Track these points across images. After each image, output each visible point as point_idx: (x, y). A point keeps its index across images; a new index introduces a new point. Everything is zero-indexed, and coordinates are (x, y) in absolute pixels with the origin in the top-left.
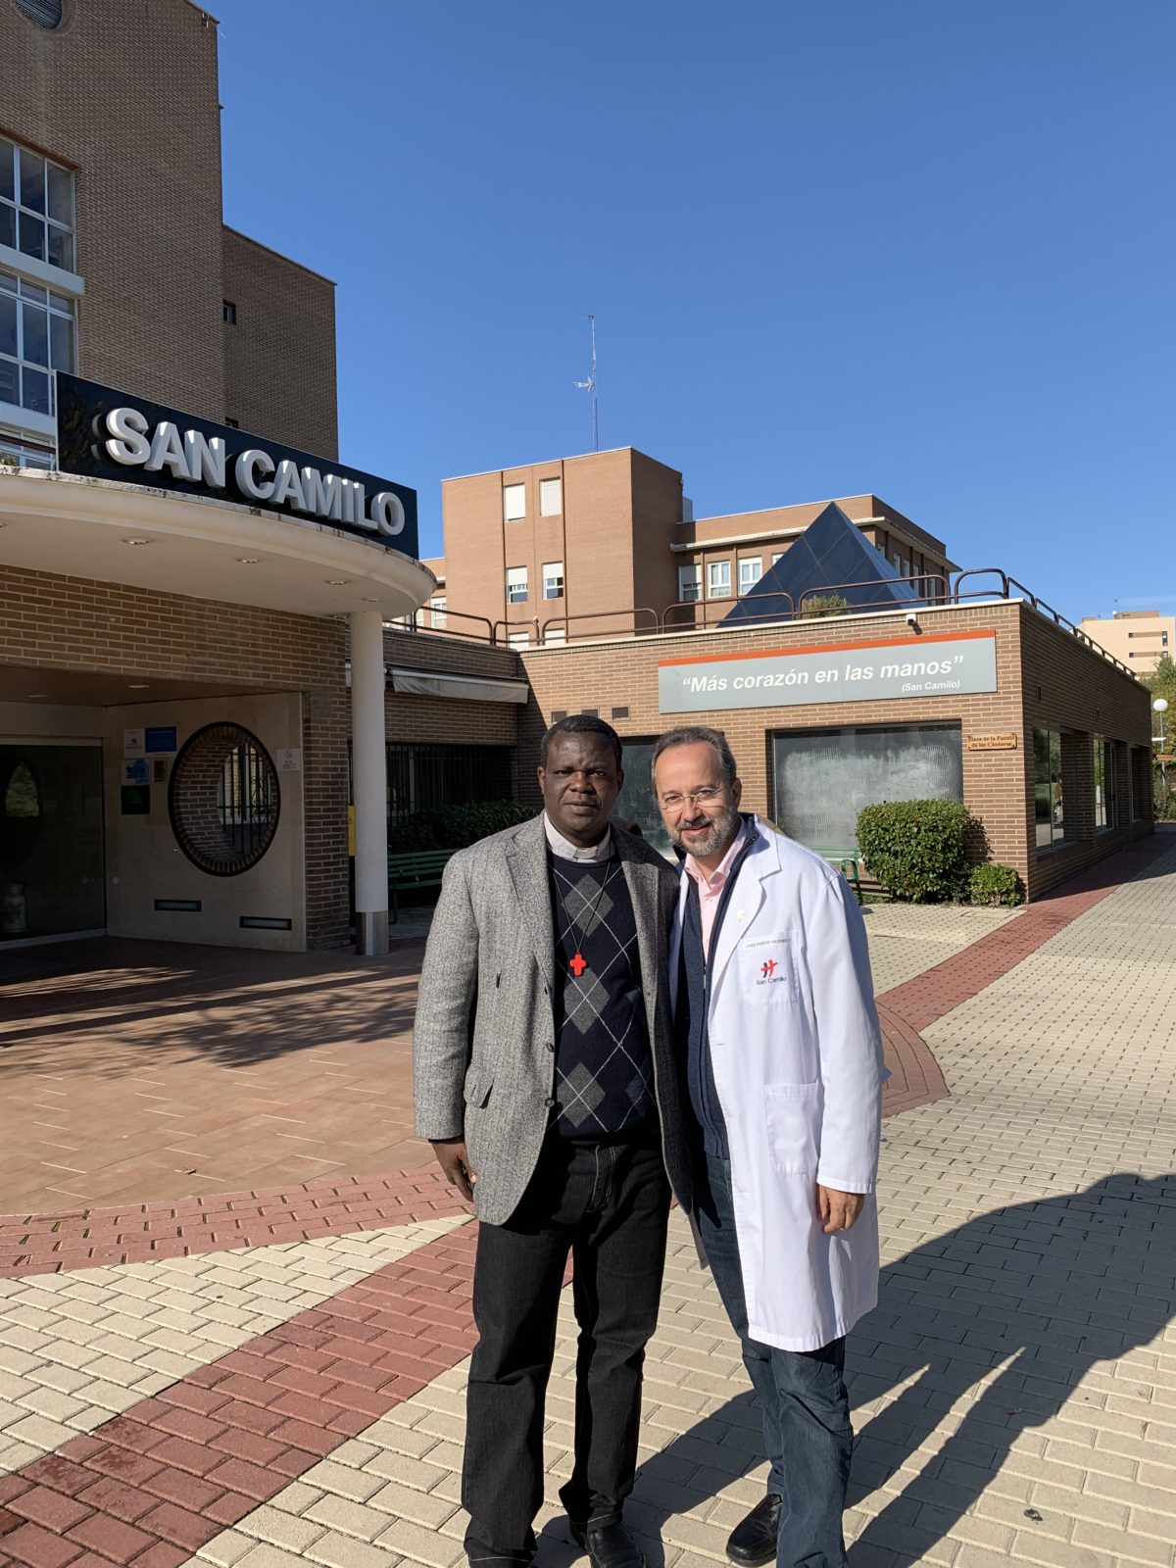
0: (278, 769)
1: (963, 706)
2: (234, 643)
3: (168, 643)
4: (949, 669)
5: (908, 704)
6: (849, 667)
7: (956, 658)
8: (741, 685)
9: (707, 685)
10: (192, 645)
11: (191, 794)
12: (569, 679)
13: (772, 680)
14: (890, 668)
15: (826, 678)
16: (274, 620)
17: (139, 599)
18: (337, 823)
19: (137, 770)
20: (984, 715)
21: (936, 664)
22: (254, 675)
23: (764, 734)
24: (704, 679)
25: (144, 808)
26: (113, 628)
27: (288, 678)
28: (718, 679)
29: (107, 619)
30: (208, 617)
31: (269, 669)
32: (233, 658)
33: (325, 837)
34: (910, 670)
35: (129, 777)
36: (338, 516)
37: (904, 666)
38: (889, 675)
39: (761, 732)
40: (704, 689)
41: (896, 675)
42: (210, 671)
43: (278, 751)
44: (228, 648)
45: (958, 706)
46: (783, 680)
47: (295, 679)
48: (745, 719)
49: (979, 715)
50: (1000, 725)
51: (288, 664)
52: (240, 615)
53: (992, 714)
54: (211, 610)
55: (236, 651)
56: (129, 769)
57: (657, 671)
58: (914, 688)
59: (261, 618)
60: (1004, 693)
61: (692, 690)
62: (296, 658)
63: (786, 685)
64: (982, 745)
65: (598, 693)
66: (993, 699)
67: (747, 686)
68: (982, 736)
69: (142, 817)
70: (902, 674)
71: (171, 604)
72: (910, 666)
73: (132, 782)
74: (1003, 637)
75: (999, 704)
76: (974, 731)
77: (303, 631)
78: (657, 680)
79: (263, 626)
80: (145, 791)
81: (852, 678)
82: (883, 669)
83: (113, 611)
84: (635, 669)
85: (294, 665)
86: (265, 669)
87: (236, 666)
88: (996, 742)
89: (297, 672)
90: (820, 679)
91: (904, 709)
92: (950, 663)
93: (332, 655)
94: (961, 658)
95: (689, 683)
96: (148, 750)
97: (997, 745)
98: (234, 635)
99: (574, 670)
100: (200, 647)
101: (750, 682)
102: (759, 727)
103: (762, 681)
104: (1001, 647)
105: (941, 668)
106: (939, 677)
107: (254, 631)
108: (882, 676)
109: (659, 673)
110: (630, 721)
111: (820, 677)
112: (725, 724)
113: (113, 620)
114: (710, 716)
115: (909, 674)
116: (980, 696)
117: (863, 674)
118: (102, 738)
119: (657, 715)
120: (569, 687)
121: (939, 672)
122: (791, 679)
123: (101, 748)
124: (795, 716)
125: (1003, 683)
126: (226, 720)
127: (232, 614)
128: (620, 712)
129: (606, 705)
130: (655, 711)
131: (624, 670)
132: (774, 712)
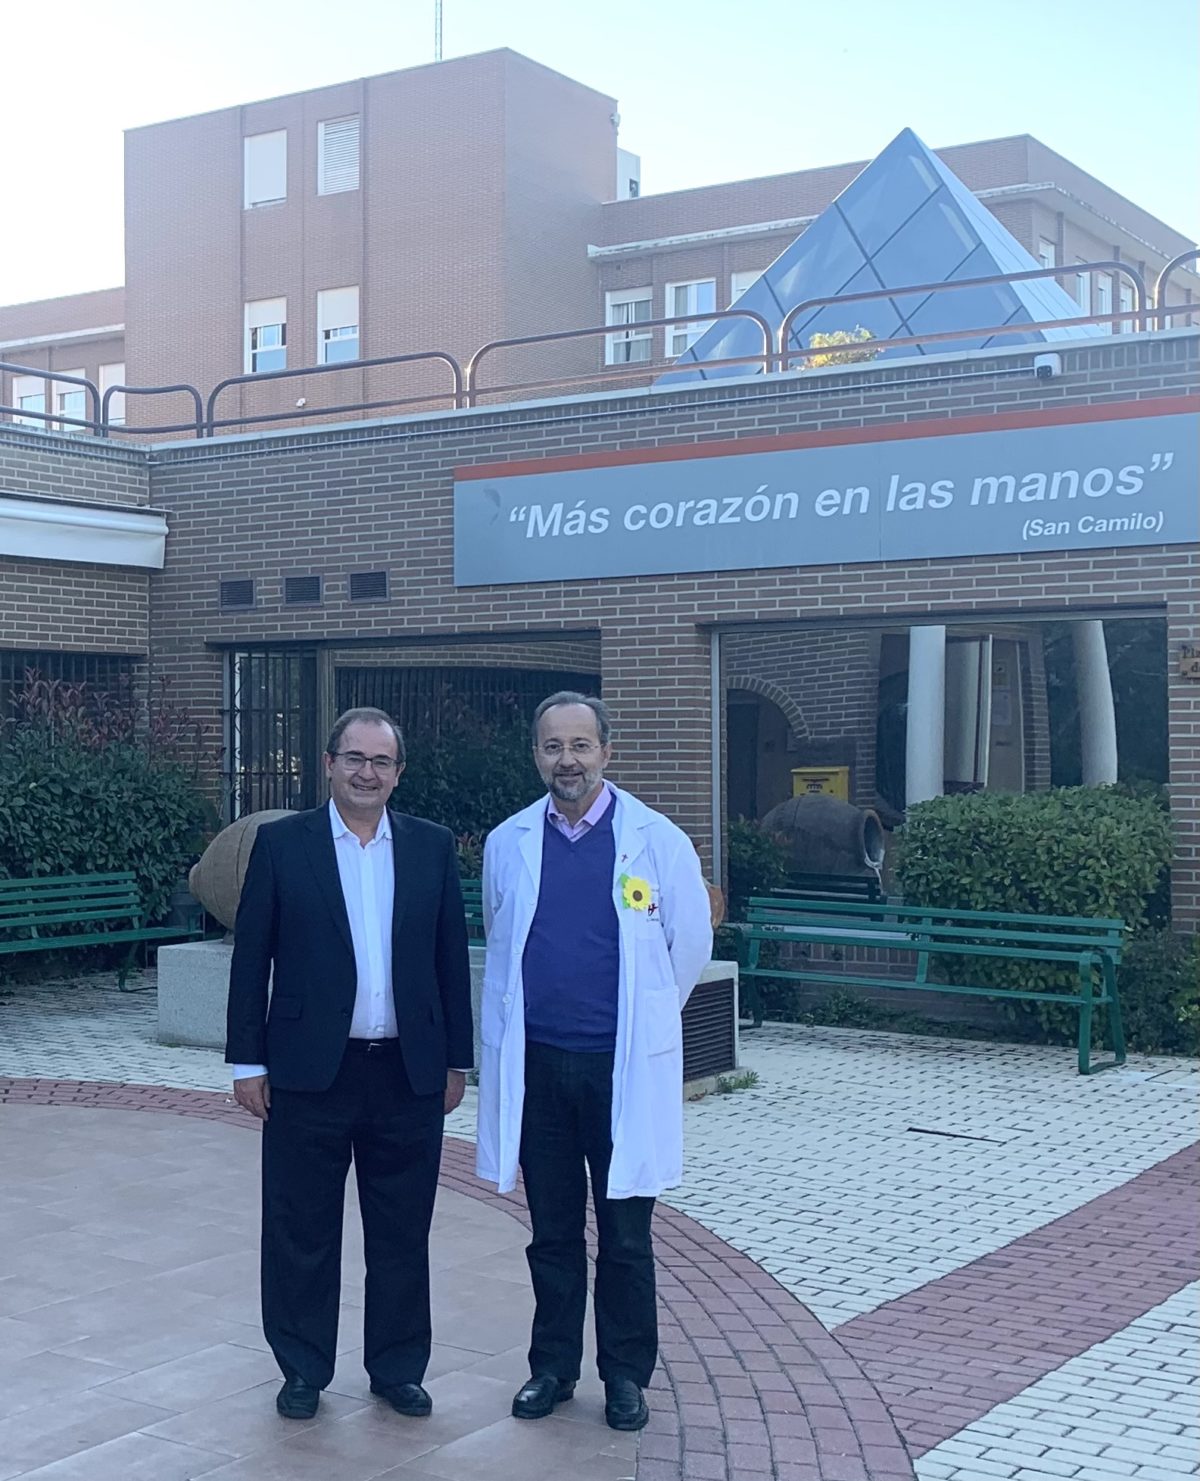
1: (1170, 573)
4: (1139, 484)
5: (1034, 566)
6: (895, 479)
7: (1156, 458)
8: (642, 523)
9: (564, 521)
13: (712, 511)
14: (993, 482)
15: (841, 506)
21: (1107, 474)
23: (692, 635)
28: (588, 510)
34: (1041, 487)
37: (1026, 480)
38: (992, 500)
39: (685, 629)
40: (556, 532)
41: (1009, 499)
45: (1159, 572)
46: (740, 511)
48: (652, 602)
57: (451, 492)
58: (1053, 529)
63: (745, 521)
65: (321, 541)
70: (1023, 497)
72: (1043, 478)
76: (1197, 633)
78: (451, 511)
81: (903, 506)
82: (978, 484)
84: (401, 487)
90: (826, 508)
91: (1026, 580)
92: (1140, 470)
94: (1169, 457)
102: (682, 621)
103: (690, 513)
105: (1117, 482)
106: (1112, 505)
108: (975, 501)
109: (457, 497)
110: (389, 603)
111: (827, 503)
112: (603, 613)
114: (567, 594)
115: (1039, 496)
117: (928, 496)
119: (451, 590)
120: (261, 527)
121: (1112, 490)
122: (758, 507)
124: (764, 594)
128: (369, 585)
129: (337, 568)
130: (444, 581)
131: (378, 489)
132: (717, 585)
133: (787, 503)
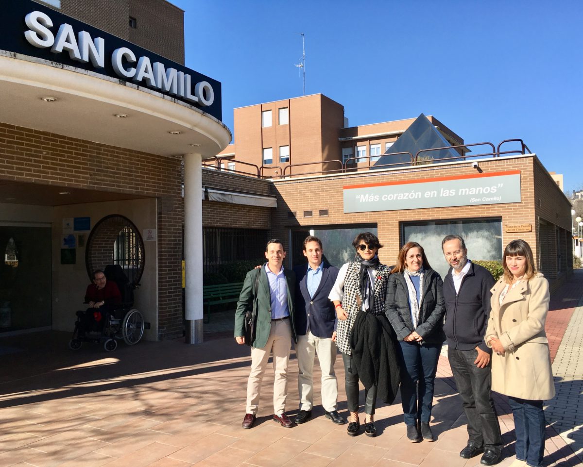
0: (144, 240)
1: (503, 209)
2: (118, 169)
3: (79, 168)
4: (495, 190)
5: (474, 209)
6: (442, 189)
7: (499, 185)
8: (386, 199)
9: (369, 198)
10: (93, 170)
11: (98, 253)
12: (298, 195)
13: (402, 196)
14: (464, 190)
15: (430, 195)
16: (141, 157)
17: (61, 142)
18: (176, 270)
19: (69, 240)
20: (514, 214)
21: (489, 188)
22: (130, 188)
23: (398, 224)
24: (367, 196)
25: (73, 261)
26: (44, 158)
27: (149, 190)
28: (374, 196)
29: (41, 152)
30: (103, 154)
31: (139, 185)
32: (117, 178)
33: (169, 278)
34: (474, 191)
35: (65, 244)
36: (175, 92)
37: (471, 189)
38: (464, 194)
39: (396, 223)
40: (367, 201)
41: (467, 194)
42: (105, 184)
43: (144, 230)
44: (115, 172)
45: (500, 210)
46: (408, 196)
47: (153, 190)
48: (388, 216)
49: (511, 214)
50: (523, 219)
51: (149, 182)
52: (122, 154)
53: (518, 214)
54: (105, 150)
55: (120, 174)
56: (65, 240)
57: (342, 192)
58: (477, 200)
59: (134, 156)
60: (525, 203)
61: (361, 201)
62: (154, 179)
63: (409, 198)
64: (513, 230)
65: (312, 203)
66: (519, 206)
67: (389, 199)
68: (513, 225)
69: (72, 265)
70: (470, 193)
71: (81, 146)
72: (474, 189)
73: (66, 247)
74: (525, 174)
75: (522, 208)
76: (509, 222)
77: (158, 164)
78: (343, 196)
79: (136, 160)
80: (73, 252)
81: (444, 195)
82: (460, 190)
83: (44, 148)
84: (331, 190)
85: (153, 182)
86: (136, 184)
87: (120, 182)
88: (520, 228)
89: (154, 187)
90: (427, 196)
91: (471, 211)
92: (495, 187)
93: (174, 178)
94: (502, 185)
95: (359, 197)
96: (75, 229)
97: (521, 230)
98: (119, 165)
99: (299, 191)
100: (98, 170)
101: (391, 197)
102: (396, 220)
103: (397, 197)
104: (523, 179)
105: (491, 190)
106: (490, 195)
107: (130, 163)
108: (460, 194)
109: (344, 193)
110: (329, 217)
111: (427, 195)
112: (378, 219)
113: (44, 153)
114: (370, 215)
115: (474, 193)
116: (512, 205)
117: (450, 193)
118: (51, 223)
119: (343, 214)
120: (297, 200)
121: (490, 192)
122: (412, 196)
123: (51, 228)
124: (414, 214)
125: (524, 198)
126: (116, 213)
127: (117, 153)
128: (324, 212)
129: (316, 209)
130: (341, 212)
131: (325, 191)
132: (403, 213)
133: (418, 195)
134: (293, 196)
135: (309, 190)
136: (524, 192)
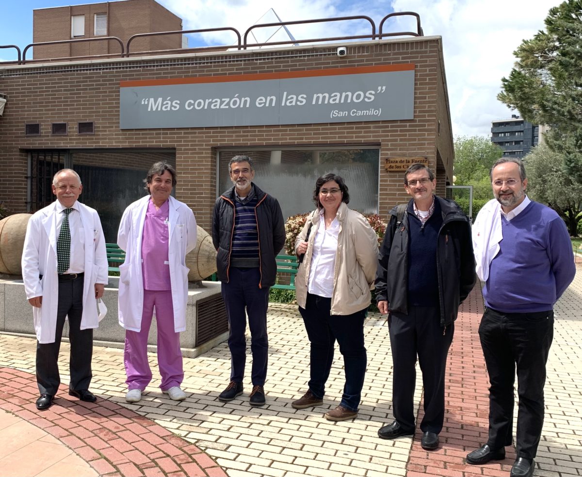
1: (383, 132)
4: (373, 98)
5: (335, 128)
6: (285, 93)
7: (379, 88)
8: (192, 107)
9: (162, 105)
12: (42, 95)
13: (218, 103)
14: (321, 96)
15: (265, 103)
20: (401, 140)
21: (362, 93)
23: (210, 151)
24: (160, 100)
28: (172, 101)
34: (338, 98)
37: (333, 95)
38: (320, 102)
39: (208, 149)
40: (159, 109)
41: (326, 102)
45: (378, 132)
46: (228, 104)
48: (194, 137)
49: (396, 140)
50: (415, 149)
53: (408, 140)
57: (119, 92)
58: (342, 114)
60: (420, 121)
61: (149, 110)
63: (230, 108)
64: (397, 168)
65: (67, 109)
66: (410, 126)
67: (197, 108)
68: (399, 159)
70: (331, 102)
72: (339, 95)
74: (422, 71)
75: (415, 130)
76: (391, 155)
78: (119, 99)
81: (288, 104)
82: (315, 96)
90: (260, 104)
91: (331, 133)
92: (373, 92)
94: (384, 88)
99: (46, 88)
101: (199, 104)
102: (206, 145)
103: (210, 104)
104: (419, 80)
105: (365, 97)
106: (364, 105)
108: (314, 103)
109: (121, 93)
110: (94, 135)
111: (260, 102)
112: (178, 141)
114: (164, 134)
115: (337, 101)
116: (399, 124)
117: (297, 100)
119: (118, 131)
120: (42, 103)
121: (364, 99)
122: (235, 103)
124: (237, 136)
125: (420, 112)
128: (86, 127)
129: (73, 121)
130: (116, 127)
131: (90, 89)
132: (220, 132)
133: (246, 101)
134: (34, 96)
135: (61, 87)
136: (420, 103)
